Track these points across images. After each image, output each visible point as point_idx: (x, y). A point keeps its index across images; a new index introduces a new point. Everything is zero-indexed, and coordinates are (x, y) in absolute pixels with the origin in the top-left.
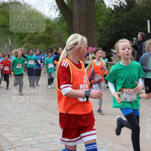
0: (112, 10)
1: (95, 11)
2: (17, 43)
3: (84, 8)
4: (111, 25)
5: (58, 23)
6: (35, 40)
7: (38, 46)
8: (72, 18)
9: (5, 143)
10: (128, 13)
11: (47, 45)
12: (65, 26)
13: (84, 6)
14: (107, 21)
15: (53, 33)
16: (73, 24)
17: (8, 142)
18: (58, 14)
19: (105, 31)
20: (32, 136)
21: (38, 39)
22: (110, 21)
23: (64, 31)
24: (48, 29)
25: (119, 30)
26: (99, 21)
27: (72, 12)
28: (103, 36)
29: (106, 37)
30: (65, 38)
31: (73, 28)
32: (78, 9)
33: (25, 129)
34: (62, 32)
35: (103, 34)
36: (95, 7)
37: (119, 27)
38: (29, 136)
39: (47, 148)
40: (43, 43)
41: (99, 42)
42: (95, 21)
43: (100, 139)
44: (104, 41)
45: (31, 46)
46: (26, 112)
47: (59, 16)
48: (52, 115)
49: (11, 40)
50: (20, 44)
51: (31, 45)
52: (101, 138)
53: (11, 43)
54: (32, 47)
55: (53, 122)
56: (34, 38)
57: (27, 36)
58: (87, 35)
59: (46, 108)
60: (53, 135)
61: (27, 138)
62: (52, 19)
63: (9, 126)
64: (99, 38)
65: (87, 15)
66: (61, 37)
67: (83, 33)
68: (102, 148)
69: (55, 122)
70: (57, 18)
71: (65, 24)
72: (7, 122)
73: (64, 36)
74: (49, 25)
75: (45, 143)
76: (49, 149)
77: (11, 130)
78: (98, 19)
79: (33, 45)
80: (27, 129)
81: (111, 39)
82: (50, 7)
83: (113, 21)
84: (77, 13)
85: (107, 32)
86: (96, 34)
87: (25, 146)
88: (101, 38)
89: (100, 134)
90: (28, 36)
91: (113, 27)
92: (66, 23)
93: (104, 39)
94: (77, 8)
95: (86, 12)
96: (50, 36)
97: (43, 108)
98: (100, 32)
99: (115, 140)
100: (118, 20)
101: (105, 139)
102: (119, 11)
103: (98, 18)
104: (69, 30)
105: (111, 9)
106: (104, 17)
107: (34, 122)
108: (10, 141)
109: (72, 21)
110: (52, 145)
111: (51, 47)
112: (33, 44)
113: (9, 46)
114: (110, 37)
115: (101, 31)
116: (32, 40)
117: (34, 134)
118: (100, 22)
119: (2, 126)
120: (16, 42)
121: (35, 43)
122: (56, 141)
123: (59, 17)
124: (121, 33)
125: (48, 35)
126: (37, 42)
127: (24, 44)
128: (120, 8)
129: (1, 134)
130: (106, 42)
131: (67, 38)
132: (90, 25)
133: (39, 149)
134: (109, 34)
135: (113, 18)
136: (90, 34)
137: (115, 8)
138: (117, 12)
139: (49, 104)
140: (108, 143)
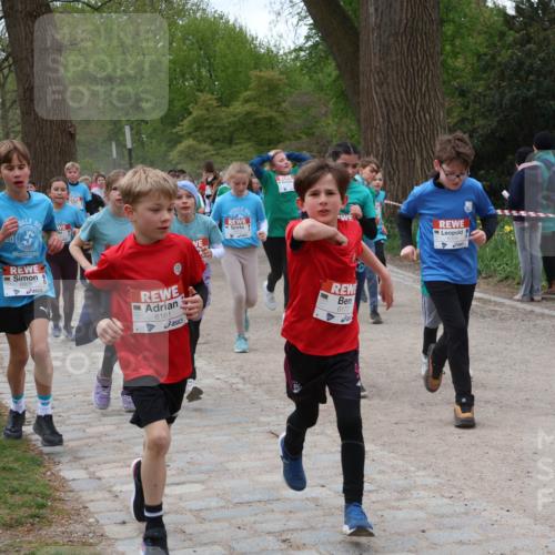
0: (506, 15)
1: (442, 22)
2: (154, 141)
3: (402, 10)
4: (502, 73)
5: (304, 65)
6: (218, 127)
7: (229, 151)
8: (358, 46)
9: (106, 500)
11: (261, 148)
12: (330, 75)
13: (402, 5)
14: (489, 57)
15: (284, 101)
16: (361, 67)
17: (117, 496)
18: (304, 30)
19: (480, 93)
20: (203, 477)
21: (230, 123)
22: (499, 55)
23: (326, 94)
24: (266, 89)
26: (456, 58)
27: (356, 24)
28: (471, 108)
29: (485, 117)
30: (330, 122)
31: (359, 83)
32: (380, 10)
33: (178, 452)
34: (320, 98)
35: (471, 104)
36: (441, 5)
37: (531, 77)
38: (190, 477)
39: (255, 523)
40: (249, 139)
42: (442, 58)
43: (446, 495)
44: (475, 130)
45: (205, 151)
47: (308, 38)
48: (276, 402)
49: (132, 129)
50: (163, 144)
51: (205, 146)
52: (455, 491)
53: (132, 139)
54: (208, 154)
55: (277, 428)
56: (215, 121)
57: (190, 113)
58: (411, 111)
59: (253, 378)
61: (183, 483)
62: (281, 52)
63: (120, 441)
64: (455, 120)
65: (412, 35)
66: (314, 117)
67: (394, 103)
70: (301, 49)
71: (331, 69)
72: (112, 427)
73: (325, 115)
74: (272, 73)
75: (249, 503)
76: (264, 525)
77: (125, 456)
78: (453, 51)
79: (211, 148)
80: (186, 452)
81: (499, 122)
82: (277, 7)
83: (511, 57)
84: (373, 29)
85: (485, 96)
86: (443, 105)
87: (176, 512)
88: (463, 120)
89: (453, 475)
90: (195, 114)
91: (510, 80)
92: (334, 64)
93: (475, 126)
94: (376, 10)
95: (409, 24)
96: (274, 114)
97: (243, 378)
98: (460, 99)
99: (509, 499)
100: (529, 54)
101: (469, 494)
102: (532, 18)
103: (453, 45)
104: (343, 92)
105: (502, 12)
106: (477, 42)
107: (209, 426)
108: (122, 496)
109: (358, 59)
110: (273, 511)
112: (212, 144)
113: (126, 153)
114: (497, 115)
115: (463, 93)
116: (209, 128)
117: (207, 472)
118: (459, 63)
119: (95, 440)
120: (150, 137)
121: (218, 140)
122: (289, 499)
123: (310, 43)
124: (539, 101)
125: (268, 109)
126: (225, 137)
127: (180, 142)
128: (537, 9)
129: (92, 469)
130: (481, 136)
131: (336, 120)
132: (423, 71)
133: (227, 525)
134: (492, 104)
135: (510, 46)
136: (422, 106)
137: (518, 8)
138: (525, 23)
139: (263, 363)
140: (482, 508)
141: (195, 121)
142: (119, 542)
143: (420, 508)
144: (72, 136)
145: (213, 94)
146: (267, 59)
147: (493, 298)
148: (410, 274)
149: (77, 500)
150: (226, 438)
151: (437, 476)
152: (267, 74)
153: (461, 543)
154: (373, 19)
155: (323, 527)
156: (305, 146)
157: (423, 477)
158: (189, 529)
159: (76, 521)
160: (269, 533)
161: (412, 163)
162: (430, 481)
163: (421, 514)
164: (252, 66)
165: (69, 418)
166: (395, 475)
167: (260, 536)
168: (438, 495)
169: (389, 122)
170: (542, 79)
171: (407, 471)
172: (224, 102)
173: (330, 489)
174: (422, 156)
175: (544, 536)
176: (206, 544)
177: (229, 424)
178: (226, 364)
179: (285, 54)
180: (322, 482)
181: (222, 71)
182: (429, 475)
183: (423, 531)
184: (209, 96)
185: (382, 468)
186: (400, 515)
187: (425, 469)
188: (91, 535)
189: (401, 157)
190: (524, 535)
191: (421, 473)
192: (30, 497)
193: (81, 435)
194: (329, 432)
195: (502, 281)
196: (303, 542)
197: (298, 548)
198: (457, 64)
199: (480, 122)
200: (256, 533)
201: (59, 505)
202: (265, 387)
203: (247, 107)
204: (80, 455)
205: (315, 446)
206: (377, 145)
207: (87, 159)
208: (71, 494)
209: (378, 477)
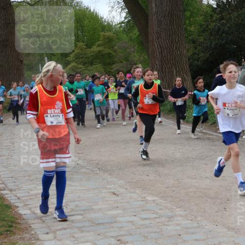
0: (213, 7)
1: (185, 10)
3: (167, 5)
4: (211, 32)
5: (124, 30)
6: (86, 57)
7: (91, 68)
9: (39, 223)
10: (240, 13)
11: (106, 67)
12: (135, 34)
13: (167, 2)
14: (205, 26)
15: (115, 46)
16: (149, 31)
17: (44, 221)
18: (124, 15)
19: (201, 42)
20: (82, 212)
21: (91, 56)
22: (210, 25)
24: (107, 40)
25: (225, 40)
26: (191, 26)
27: (147, 12)
28: (197, 50)
29: (203, 52)
30: (136, 55)
31: (148, 38)
33: (71, 202)
34: (131, 44)
35: (198, 47)
36: (184, 3)
37: (224, 35)
39: (105, 232)
40: (100, 63)
41: (191, 61)
42: (185, 26)
43: (191, 219)
44: (199, 58)
45: (81, 68)
46: (72, 175)
47: (125, 18)
48: (114, 179)
51: (81, 66)
55: (115, 190)
57: (74, 51)
58: (171, 50)
59: (103, 168)
60: (114, 212)
61: (73, 215)
62: (114, 24)
64: (191, 54)
65: (171, 16)
66: (129, 53)
67: (164, 47)
68: (195, 234)
69: (119, 191)
70: (123, 23)
71: (136, 32)
74: (110, 34)
76: (109, 233)
78: (189, 23)
79: (83, 67)
80: (74, 201)
81: (210, 54)
82: (112, 4)
83: (215, 26)
84: (154, 14)
85: (203, 43)
86: (185, 47)
87: (71, 228)
88: (194, 54)
89: (192, 210)
90: (76, 52)
91: (215, 36)
92: (137, 29)
94: (156, 5)
95: (170, 12)
96: (111, 52)
97: (99, 169)
98: (193, 45)
99: (217, 220)
100: (223, 25)
101: (199, 219)
102: (223, 9)
103: (190, 21)
105: (209, 6)
106: (200, 19)
107: (84, 190)
108: (46, 221)
109: (148, 27)
110: (113, 227)
111: (112, 69)
112: (84, 65)
114: (209, 51)
115: (194, 42)
116: (82, 58)
117: (84, 210)
118: (192, 29)
119: (32, 197)
121: (86, 63)
122: (120, 222)
123: (126, 20)
124: (227, 45)
125: (108, 49)
126: (89, 62)
127: (70, 64)
128: (226, 5)
129: (32, 210)
130: (202, 60)
131: (139, 54)
132: (176, 32)
133: (93, 233)
134: (207, 47)
135: (214, 22)
136: (176, 48)
137: (217, 5)
138: (221, 11)
139: (108, 162)
140: (205, 225)
141: (76, 55)
142: (46, 242)
143: (178, 225)
144: (22, 62)
145: (84, 43)
146: (107, 27)
147: (208, 132)
148: (172, 122)
149: (26, 223)
150: (92, 195)
151: (185, 211)
152: (107, 34)
153: (196, 240)
154: (155, 9)
155: (135, 234)
156: (125, 65)
157: (179, 211)
158: (76, 236)
159: (26, 233)
160: (112, 237)
161: (172, 73)
162: (182, 213)
163: (178, 228)
164: (101, 30)
165: (22, 187)
166: (167, 211)
167: (108, 238)
168: (185, 219)
169: (162, 54)
170: (228, 36)
171: (172, 208)
172: (89, 46)
173: (138, 217)
174: (176, 70)
175: (232, 236)
176: (84, 242)
177: (93, 189)
178: (92, 162)
179: (115, 25)
180: (135, 214)
181: (88, 33)
182: (182, 211)
183: (180, 235)
184: (82, 44)
185: (161, 207)
186: (169, 228)
187: (180, 207)
188: (33, 239)
189: (167, 70)
190: (224, 236)
191: (178, 210)
192: (6, 222)
193: (28, 194)
194: (137, 192)
195: (212, 124)
196: (127, 240)
197: (125, 243)
198: (191, 29)
199: (202, 54)
200: (106, 237)
201: (18, 226)
202: (108, 172)
203: (99, 48)
204: (27, 203)
205: (131, 198)
206: (157, 65)
207: (28, 72)
208: (24, 221)
209: (159, 211)
